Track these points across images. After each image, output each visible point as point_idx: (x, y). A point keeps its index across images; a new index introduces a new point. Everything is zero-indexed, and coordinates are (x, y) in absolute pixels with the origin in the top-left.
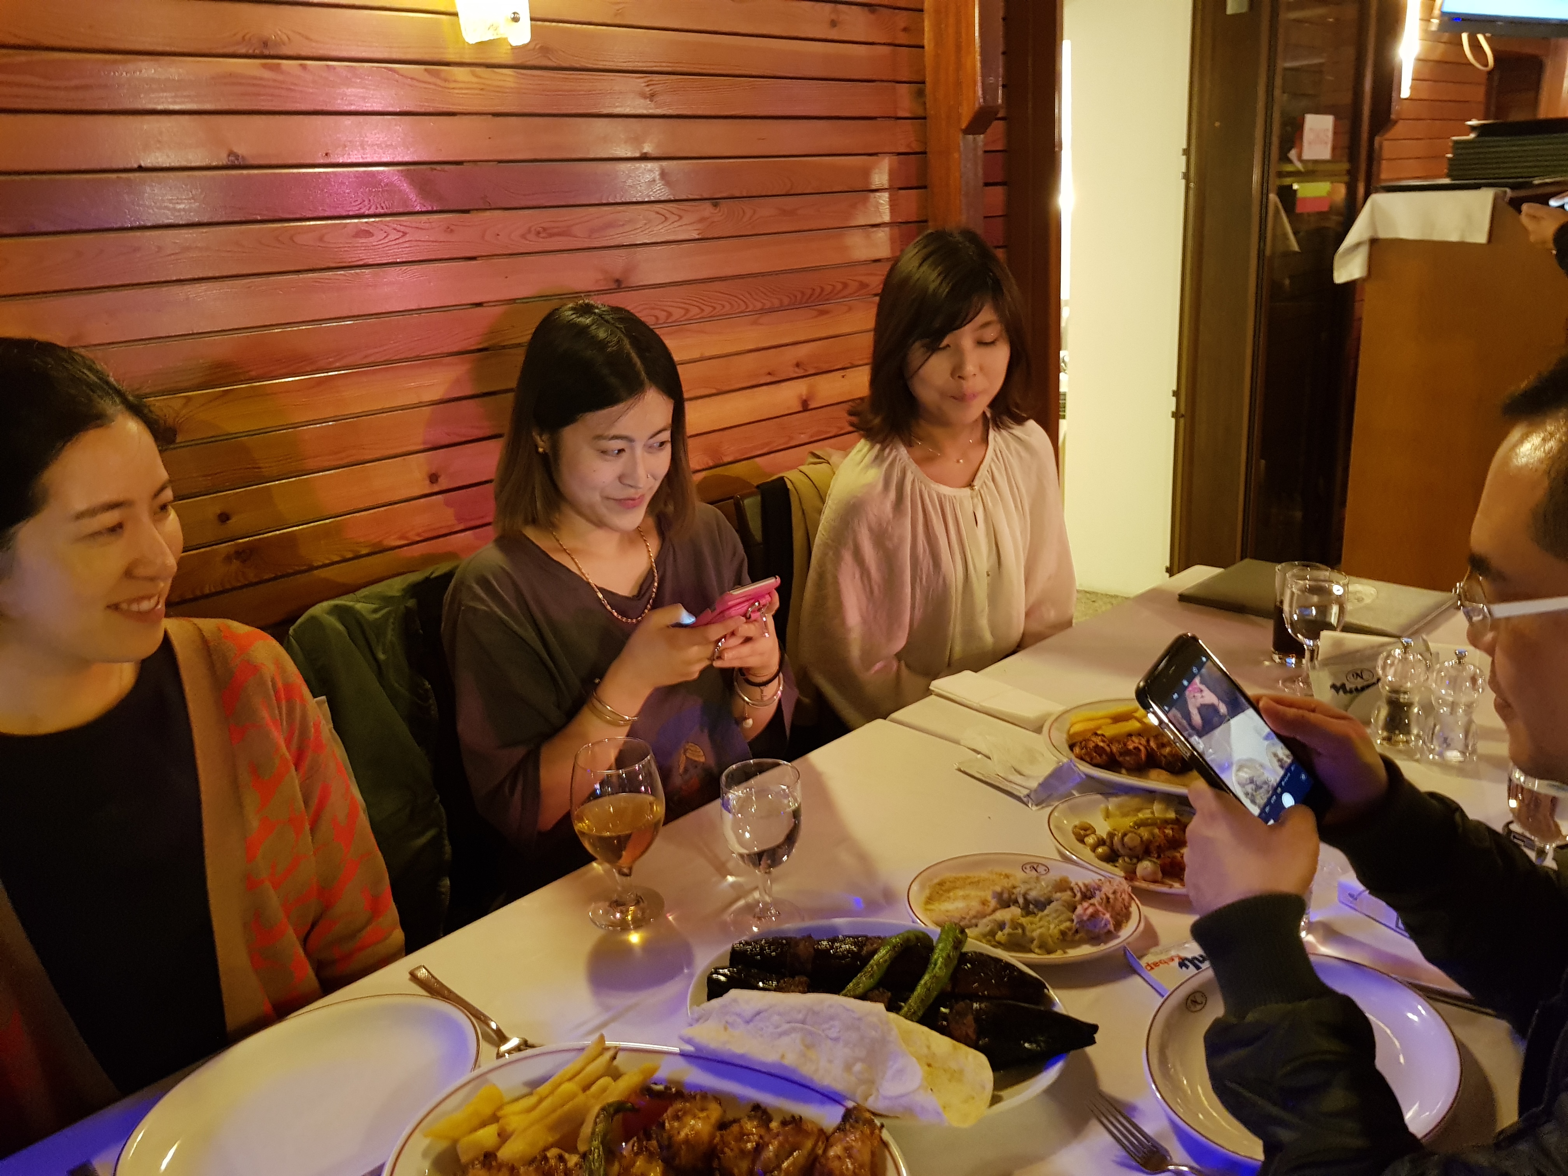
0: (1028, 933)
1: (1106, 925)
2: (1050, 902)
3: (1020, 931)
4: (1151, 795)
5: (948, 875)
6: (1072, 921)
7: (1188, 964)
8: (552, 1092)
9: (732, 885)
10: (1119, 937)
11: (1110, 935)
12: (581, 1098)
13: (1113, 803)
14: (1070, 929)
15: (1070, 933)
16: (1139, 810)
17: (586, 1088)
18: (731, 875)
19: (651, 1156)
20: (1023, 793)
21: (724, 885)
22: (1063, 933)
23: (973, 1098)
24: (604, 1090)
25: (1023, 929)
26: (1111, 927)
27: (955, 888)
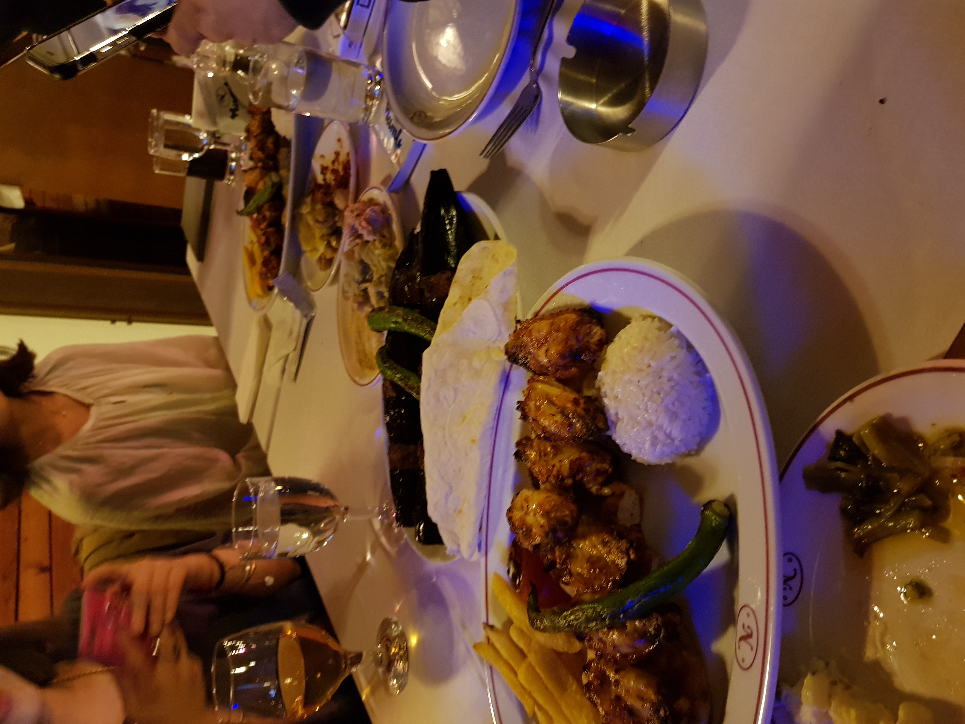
0: (384, 273)
1: (375, 212)
2: (362, 262)
3: (383, 278)
4: (296, 218)
5: (354, 358)
6: (375, 240)
7: (398, 140)
8: (530, 695)
9: (373, 554)
10: (385, 202)
11: (384, 210)
12: (532, 658)
13: (305, 247)
14: (381, 241)
15: (384, 240)
16: (308, 226)
17: (523, 655)
18: (365, 558)
19: (569, 557)
20: (305, 322)
21: (373, 563)
22: (384, 246)
23: (494, 256)
24: (521, 632)
25: (381, 276)
26: (376, 208)
27: (364, 351)
